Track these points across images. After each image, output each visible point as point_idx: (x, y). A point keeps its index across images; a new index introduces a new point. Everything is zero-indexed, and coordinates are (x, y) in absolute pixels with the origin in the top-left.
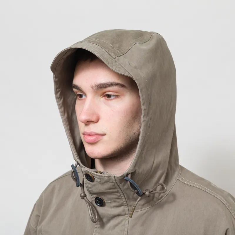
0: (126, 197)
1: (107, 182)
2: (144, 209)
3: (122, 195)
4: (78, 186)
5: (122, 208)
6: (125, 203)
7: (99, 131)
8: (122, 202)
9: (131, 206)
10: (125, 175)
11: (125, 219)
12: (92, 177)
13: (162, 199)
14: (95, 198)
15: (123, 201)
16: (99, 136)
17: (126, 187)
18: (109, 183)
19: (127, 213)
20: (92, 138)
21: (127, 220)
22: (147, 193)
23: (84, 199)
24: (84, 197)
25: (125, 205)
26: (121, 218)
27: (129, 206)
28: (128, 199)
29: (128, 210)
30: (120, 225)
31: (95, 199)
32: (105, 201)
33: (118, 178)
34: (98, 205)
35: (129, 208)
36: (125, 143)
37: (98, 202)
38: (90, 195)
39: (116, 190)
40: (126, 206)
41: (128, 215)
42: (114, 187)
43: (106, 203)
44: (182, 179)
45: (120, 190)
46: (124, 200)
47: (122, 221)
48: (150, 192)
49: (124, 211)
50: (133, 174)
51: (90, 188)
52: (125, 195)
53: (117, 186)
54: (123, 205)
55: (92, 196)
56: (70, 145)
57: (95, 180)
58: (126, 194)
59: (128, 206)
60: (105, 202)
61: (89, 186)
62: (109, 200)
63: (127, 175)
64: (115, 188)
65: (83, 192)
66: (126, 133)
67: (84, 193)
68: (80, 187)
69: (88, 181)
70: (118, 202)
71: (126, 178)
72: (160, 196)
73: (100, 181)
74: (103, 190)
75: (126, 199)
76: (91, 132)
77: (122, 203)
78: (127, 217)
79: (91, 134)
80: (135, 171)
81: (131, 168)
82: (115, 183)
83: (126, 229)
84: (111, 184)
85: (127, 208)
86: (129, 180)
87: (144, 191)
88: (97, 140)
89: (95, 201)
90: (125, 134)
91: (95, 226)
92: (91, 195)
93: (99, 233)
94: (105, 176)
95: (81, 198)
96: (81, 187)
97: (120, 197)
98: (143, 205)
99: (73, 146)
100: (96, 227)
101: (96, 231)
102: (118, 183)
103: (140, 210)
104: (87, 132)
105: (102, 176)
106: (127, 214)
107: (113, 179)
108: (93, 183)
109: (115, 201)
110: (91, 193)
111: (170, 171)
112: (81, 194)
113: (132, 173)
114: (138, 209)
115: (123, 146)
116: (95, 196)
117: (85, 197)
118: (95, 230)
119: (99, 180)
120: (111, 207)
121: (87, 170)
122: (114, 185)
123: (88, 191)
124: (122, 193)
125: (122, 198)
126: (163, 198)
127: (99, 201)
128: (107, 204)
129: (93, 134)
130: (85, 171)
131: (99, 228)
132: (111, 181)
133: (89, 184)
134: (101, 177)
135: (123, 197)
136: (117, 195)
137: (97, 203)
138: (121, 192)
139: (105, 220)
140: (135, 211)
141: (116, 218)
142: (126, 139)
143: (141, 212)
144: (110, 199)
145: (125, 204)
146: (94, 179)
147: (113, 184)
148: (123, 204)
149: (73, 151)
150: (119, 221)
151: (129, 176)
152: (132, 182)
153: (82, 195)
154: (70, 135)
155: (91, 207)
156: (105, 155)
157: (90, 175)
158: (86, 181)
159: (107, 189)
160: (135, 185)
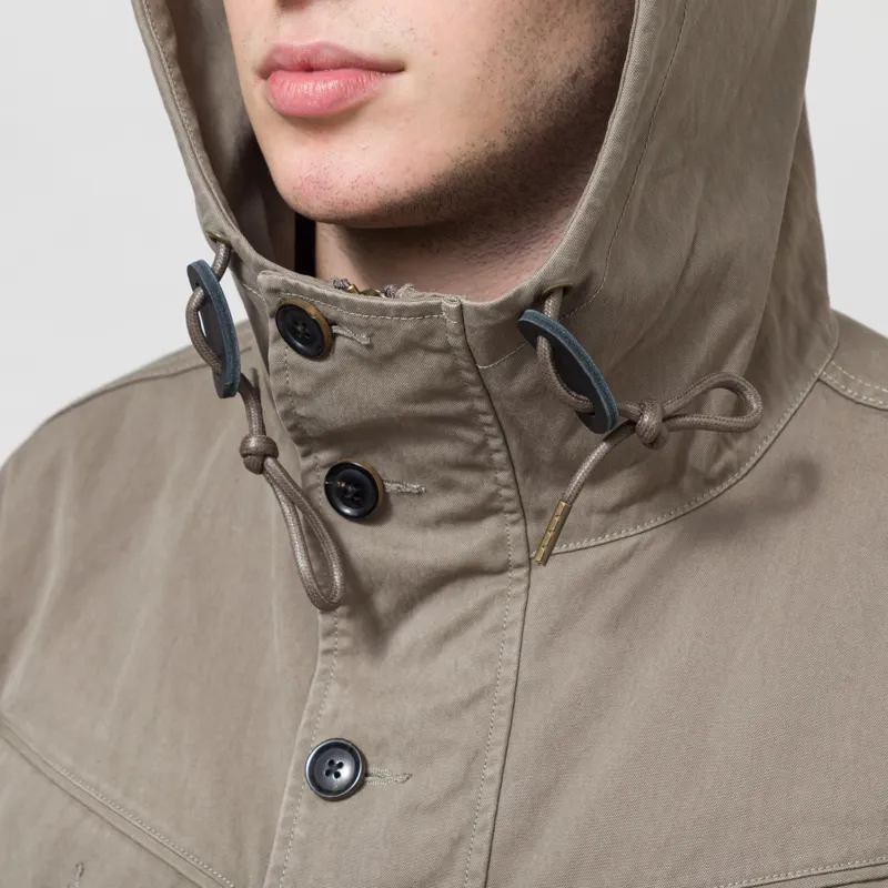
0: (514, 458)
1: (409, 346)
2: (616, 536)
3: (495, 443)
4: (227, 393)
5: (489, 528)
6: (505, 492)
7: (365, 44)
8: (493, 488)
9: (540, 514)
10: (527, 297)
11: (502, 594)
12: (322, 323)
13: (726, 486)
14: (326, 471)
15: (496, 481)
16: (364, 76)
17: (523, 381)
18: (421, 354)
19: (518, 555)
20: (321, 87)
21: (516, 597)
22: (646, 419)
23: (261, 470)
24: (265, 456)
25: (509, 506)
26: (480, 589)
27: (529, 514)
28: (526, 473)
29: (523, 542)
30: (476, 631)
31: (328, 477)
32: (391, 487)
33: (480, 312)
34: (347, 511)
35: (533, 529)
36: (517, 129)
37: (345, 491)
38: (299, 449)
39: (461, 406)
40: (514, 517)
41: (525, 570)
42: (451, 383)
43: (393, 499)
44: (846, 380)
45: (481, 405)
46: (503, 476)
47: (486, 605)
48: (666, 419)
49: (499, 543)
50: (573, 295)
51: (305, 397)
52: (513, 445)
53: (471, 376)
54: (496, 511)
55: (309, 462)
56: (181, 147)
57: (340, 343)
58: (520, 432)
59: (524, 516)
60: (386, 495)
61: (299, 385)
62: (412, 479)
63: (539, 299)
64: (457, 394)
65: (255, 426)
66: (526, 63)
67: (264, 433)
68: (238, 395)
69: (293, 357)
70: (468, 490)
71: (530, 316)
72: (718, 467)
73: (369, 347)
74: (381, 403)
75: (514, 472)
76: (317, 49)
77: (494, 496)
78: (519, 580)
79: (314, 63)
80: (585, 285)
81: (566, 261)
82: (463, 353)
83: (510, 652)
84: (433, 361)
85: (518, 530)
86: (548, 324)
87: (633, 408)
88: (351, 102)
89: (328, 489)
90: (521, 71)
91: (323, 645)
92: (306, 455)
93: (344, 683)
94: (400, 311)
95: (248, 467)
96: (245, 398)
97: (481, 458)
98: (618, 508)
99: (201, 155)
100: (327, 652)
101: (325, 672)
102: (479, 353)
103: (593, 542)
104: (288, 51)
105: (383, 311)
106: (519, 566)
107: (452, 323)
108: (322, 367)
109: (447, 486)
110: (307, 440)
111: (778, 329)
112: (245, 440)
113: (566, 290)
114: (585, 532)
115: (502, 144)
116: (325, 457)
117: (269, 461)
118: (319, 666)
119: (363, 338)
120: (424, 525)
121: (292, 281)
122: (454, 371)
123: (291, 423)
124: (494, 430)
125: (491, 461)
126: (731, 480)
127: (350, 488)
128: (400, 508)
129: (327, 56)
130: (275, 291)
131: (344, 652)
132: (436, 343)
133: (299, 371)
134: (376, 320)
135: (499, 457)
136: (468, 442)
137: (337, 500)
138: (489, 419)
139: (383, 602)
140: (556, 550)
141: (448, 590)
142: (523, 107)
143: (604, 551)
144: (418, 472)
145: (508, 500)
146: (334, 336)
147: (447, 361)
148: (496, 504)
149: (199, 179)
150: (471, 604)
151: (551, 307)
152: (565, 337)
153: (253, 443)
154: (182, 89)
155: (301, 516)
156: (397, 198)
157: (311, 311)
158: (280, 357)
159: (405, 399)
160: (584, 359)
